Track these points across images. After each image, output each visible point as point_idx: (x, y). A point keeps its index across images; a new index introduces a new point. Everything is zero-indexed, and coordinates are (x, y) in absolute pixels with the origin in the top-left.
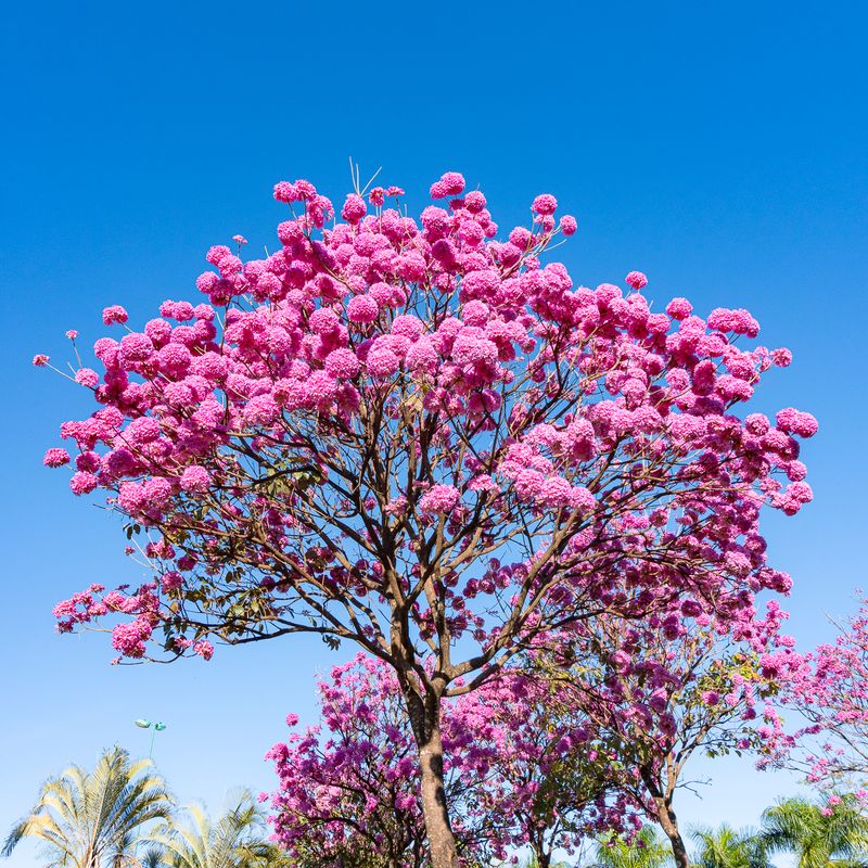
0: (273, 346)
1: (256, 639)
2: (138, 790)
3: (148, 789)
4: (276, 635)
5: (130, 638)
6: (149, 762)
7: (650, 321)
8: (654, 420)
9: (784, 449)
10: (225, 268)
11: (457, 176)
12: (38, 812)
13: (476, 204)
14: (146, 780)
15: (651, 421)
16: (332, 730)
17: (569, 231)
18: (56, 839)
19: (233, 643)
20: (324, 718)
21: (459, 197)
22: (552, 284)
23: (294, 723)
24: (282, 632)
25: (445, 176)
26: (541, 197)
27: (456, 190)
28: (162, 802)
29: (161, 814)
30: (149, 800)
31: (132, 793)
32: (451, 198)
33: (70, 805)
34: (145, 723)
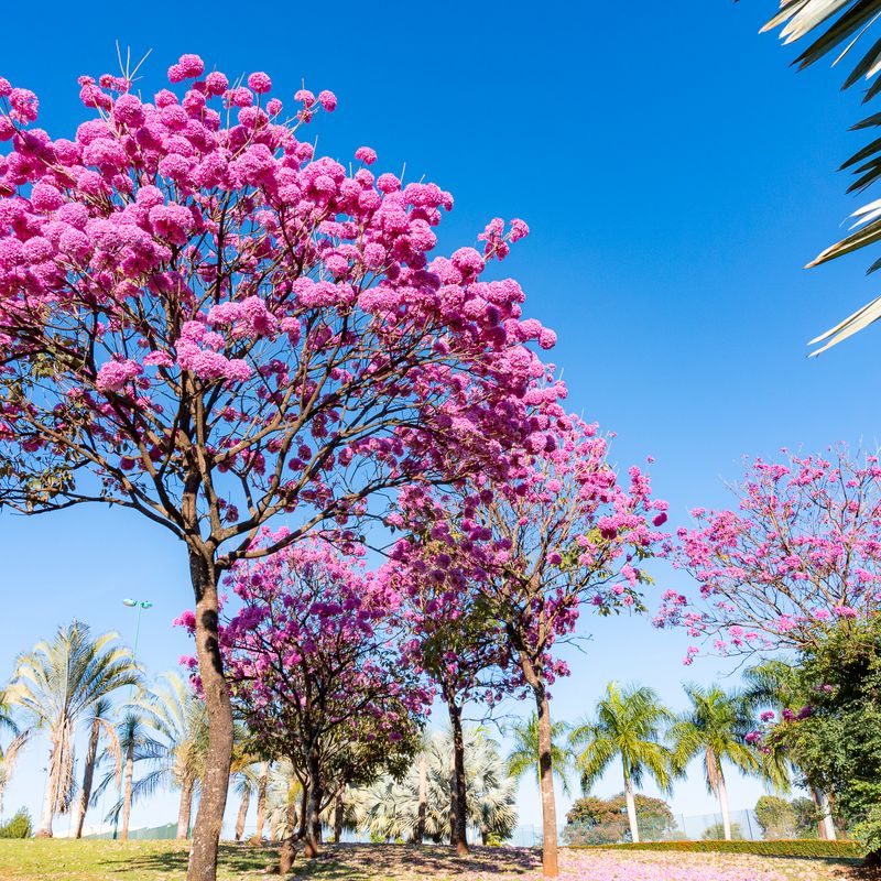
1: (50, 510)
2: (106, 661)
3: (115, 660)
4: (65, 506)
6: (115, 635)
7: (362, 198)
8: (331, 294)
9: (482, 317)
11: (194, 58)
12: (15, 682)
13: (216, 85)
14: (113, 650)
15: (325, 296)
17: (331, 107)
18: (31, 704)
19: (28, 513)
21: (199, 79)
22: (247, 165)
24: (72, 503)
25: (182, 59)
26: (252, 76)
27: (192, 72)
28: (131, 672)
29: (131, 682)
30: (119, 669)
31: (100, 662)
32: (193, 80)
33: (43, 675)
34: (131, 602)
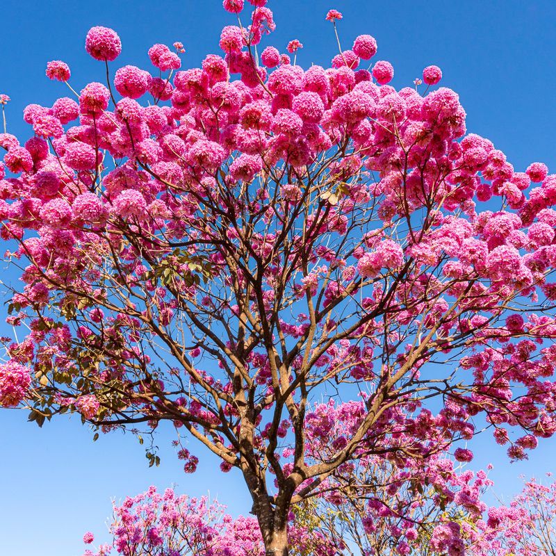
0: (228, 97)
5: (14, 375)
10: (166, 59)
16: (119, 551)
20: (117, 537)
23: (90, 541)
